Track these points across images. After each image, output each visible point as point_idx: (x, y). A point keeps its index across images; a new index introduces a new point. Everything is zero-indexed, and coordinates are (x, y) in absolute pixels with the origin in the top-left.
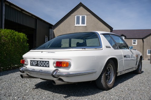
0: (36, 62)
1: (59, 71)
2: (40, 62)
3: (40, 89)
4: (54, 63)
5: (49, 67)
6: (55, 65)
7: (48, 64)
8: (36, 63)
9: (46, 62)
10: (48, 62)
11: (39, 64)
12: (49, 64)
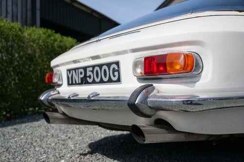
0: (81, 73)
1: (155, 92)
2: (91, 69)
3: (99, 156)
4: (136, 65)
5: (119, 80)
6: (140, 70)
7: (116, 73)
8: (82, 76)
9: (109, 65)
10: (117, 63)
11: (90, 77)
12: (118, 71)
